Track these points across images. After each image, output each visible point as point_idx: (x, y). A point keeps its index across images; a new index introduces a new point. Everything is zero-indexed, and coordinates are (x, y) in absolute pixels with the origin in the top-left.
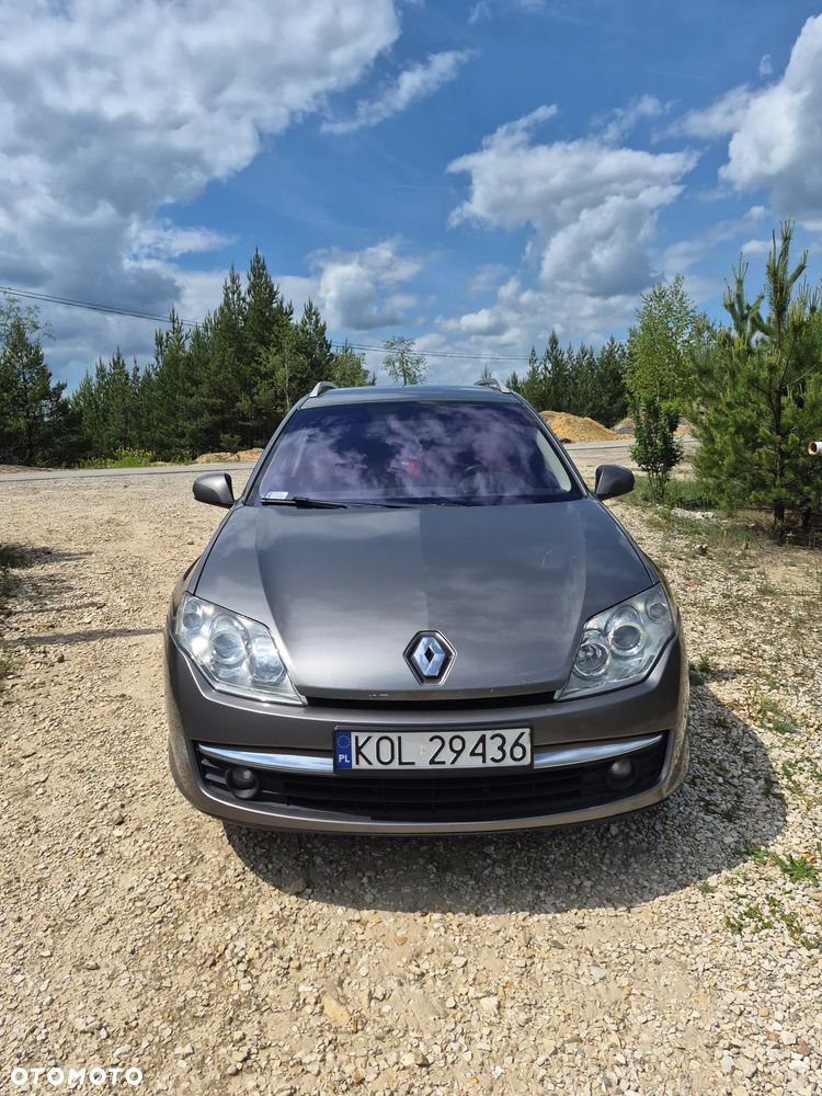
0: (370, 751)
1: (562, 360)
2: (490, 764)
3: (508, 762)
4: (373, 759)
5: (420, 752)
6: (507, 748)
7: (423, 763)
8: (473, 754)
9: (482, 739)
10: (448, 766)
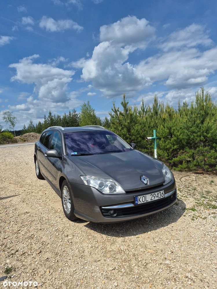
0: (141, 200)
1: (53, 118)
2: (159, 198)
3: (162, 197)
4: (141, 201)
5: (149, 198)
6: (161, 195)
7: (149, 200)
8: (157, 197)
9: (158, 194)
10: (153, 200)
